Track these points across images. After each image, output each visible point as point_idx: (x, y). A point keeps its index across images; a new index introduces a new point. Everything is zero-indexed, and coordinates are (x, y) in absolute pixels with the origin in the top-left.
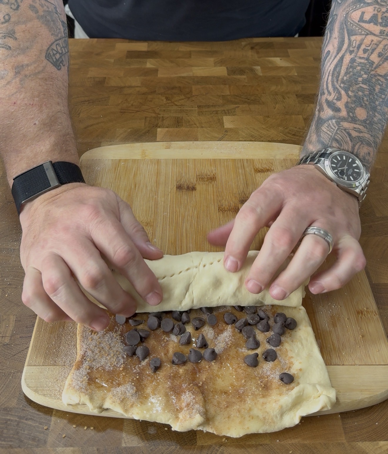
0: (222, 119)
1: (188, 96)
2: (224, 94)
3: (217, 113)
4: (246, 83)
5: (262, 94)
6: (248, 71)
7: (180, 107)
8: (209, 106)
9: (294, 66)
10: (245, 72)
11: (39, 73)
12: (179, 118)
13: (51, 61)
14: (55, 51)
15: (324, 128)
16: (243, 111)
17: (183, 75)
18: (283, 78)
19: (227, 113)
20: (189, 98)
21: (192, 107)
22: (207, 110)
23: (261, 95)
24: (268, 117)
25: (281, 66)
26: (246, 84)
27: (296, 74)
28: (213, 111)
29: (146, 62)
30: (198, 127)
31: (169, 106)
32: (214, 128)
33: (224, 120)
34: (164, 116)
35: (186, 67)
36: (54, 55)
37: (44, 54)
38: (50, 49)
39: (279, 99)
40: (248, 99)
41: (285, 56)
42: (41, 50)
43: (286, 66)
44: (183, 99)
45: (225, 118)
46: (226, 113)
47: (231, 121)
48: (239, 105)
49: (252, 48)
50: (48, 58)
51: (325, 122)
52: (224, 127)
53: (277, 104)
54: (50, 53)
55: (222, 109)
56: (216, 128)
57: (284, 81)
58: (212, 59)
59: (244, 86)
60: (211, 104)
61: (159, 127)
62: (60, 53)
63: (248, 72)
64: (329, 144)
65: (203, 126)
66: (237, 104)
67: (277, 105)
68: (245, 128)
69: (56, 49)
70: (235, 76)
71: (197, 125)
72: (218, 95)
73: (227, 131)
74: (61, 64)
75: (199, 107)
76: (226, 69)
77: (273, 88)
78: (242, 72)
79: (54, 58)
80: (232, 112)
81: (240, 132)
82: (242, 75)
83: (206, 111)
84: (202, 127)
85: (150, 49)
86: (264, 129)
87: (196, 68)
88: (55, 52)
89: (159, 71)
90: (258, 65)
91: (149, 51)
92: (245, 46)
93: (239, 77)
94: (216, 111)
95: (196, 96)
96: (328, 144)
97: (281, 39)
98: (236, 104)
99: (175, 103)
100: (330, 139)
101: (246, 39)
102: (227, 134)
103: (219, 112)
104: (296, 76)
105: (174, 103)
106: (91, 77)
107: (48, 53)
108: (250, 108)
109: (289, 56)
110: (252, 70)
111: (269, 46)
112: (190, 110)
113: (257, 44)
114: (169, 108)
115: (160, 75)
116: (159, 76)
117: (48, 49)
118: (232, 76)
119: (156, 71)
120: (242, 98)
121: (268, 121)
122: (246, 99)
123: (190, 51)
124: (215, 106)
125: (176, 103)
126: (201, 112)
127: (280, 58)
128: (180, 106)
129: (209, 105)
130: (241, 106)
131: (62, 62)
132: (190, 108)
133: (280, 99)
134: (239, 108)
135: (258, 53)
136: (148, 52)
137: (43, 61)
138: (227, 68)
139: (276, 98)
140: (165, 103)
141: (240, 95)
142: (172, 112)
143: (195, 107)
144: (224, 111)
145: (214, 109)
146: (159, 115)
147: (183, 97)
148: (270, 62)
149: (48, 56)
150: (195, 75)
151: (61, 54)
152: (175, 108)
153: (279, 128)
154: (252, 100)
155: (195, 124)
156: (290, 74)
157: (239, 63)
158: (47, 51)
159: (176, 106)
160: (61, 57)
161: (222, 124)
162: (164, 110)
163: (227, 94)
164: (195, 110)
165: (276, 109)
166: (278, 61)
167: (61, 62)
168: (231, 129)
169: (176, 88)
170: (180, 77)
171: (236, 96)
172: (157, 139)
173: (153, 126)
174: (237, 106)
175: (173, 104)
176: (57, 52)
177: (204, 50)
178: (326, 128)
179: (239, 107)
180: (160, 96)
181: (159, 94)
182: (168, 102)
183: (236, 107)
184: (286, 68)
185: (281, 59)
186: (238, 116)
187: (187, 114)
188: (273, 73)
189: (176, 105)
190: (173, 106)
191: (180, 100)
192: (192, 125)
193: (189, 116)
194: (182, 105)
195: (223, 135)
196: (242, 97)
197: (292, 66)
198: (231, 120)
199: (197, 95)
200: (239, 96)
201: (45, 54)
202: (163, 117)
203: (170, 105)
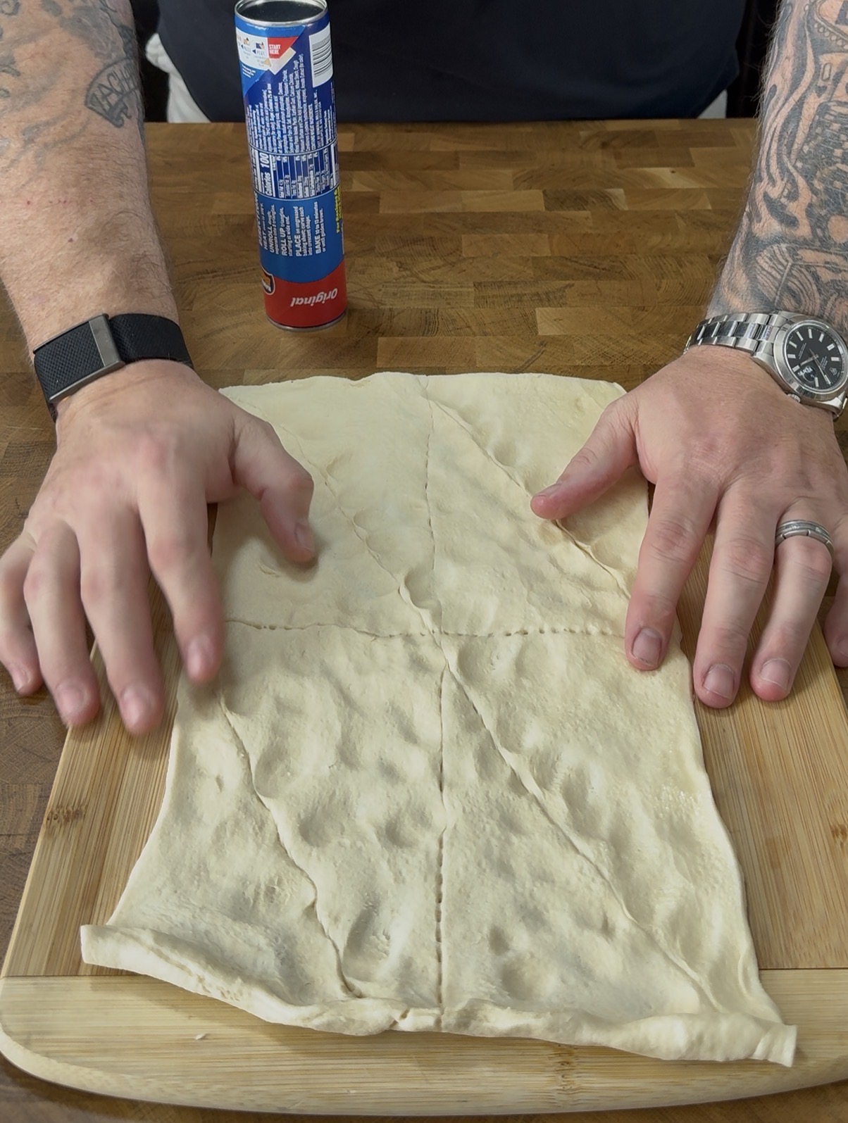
0: (533, 314)
1: (453, 259)
2: (537, 256)
3: (520, 301)
4: (591, 228)
5: (629, 256)
6: (594, 200)
7: (432, 285)
8: (500, 284)
9: (703, 186)
10: (587, 203)
11: (73, 137)
12: (430, 312)
13: (100, 110)
14: (106, 88)
15: (763, 261)
16: (583, 295)
17: (438, 209)
18: (677, 217)
19: (545, 299)
20: (453, 264)
21: (461, 287)
22: (496, 293)
23: (626, 258)
24: (643, 309)
25: (673, 187)
26: (589, 231)
27: (710, 207)
28: (512, 296)
29: (351, 180)
30: (475, 334)
31: (405, 283)
32: (514, 335)
33: (538, 318)
34: (394, 307)
35: (446, 189)
36: (105, 97)
37: (81, 100)
38: (96, 85)
39: (669, 267)
40: (595, 267)
41: (683, 163)
42: (73, 91)
43: (685, 187)
44: (439, 267)
45: (539, 311)
46: (541, 300)
47: (555, 320)
48: (572, 282)
49: (604, 145)
50: (90, 105)
51: (765, 247)
52: (537, 333)
53: (663, 278)
54: (96, 93)
55: (534, 290)
56: (519, 335)
57: (681, 223)
58: (509, 172)
59: (584, 235)
60: (507, 280)
61: (383, 334)
62: (117, 93)
63: (593, 202)
64: (776, 301)
65: (488, 330)
66: (568, 280)
67: (664, 281)
68: (589, 335)
69: (107, 84)
70: (562, 213)
71: (473, 328)
72: (522, 257)
73: (544, 342)
74: (123, 115)
75: (478, 285)
76: (542, 194)
77: (655, 240)
78: (579, 201)
79: (105, 103)
80: (555, 298)
81: (575, 344)
82: (579, 209)
83: (493, 296)
84: (485, 334)
85: (360, 148)
86: (633, 337)
87: (469, 193)
88: (106, 91)
89: (381, 201)
90: (619, 186)
91: (358, 153)
92: (588, 139)
93: (572, 213)
94: (518, 295)
95: (471, 261)
96: (775, 299)
97: (673, 124)
98: (566, 277)
99: (420, 275)
100: (777, 288)
101: (589, 124)
102: (545, 351)
103: (525, 298)
104: (709, 211)
105: (418, 278)
106: (219, 216)
107: (90, 95)
108: (599, 289)
109: (693, 165)
110: (604, 198)
111: (646, 139)
112: (456, 292)
113: (617, 135)
114: (405, 289)
115: (384, 210)
116: (381, 212)
117: (91, 85)
118: (555, 212)
119: (375, 199)
120: (581, 264)
121: (642, 319)
122: (589, 266)
123: (456, 153)
124: (516, 283)
125: (423, 276)
126: (483, 297)
127: (672, 169)
128: (433, 282)
129: (501, 282)
130: (577, 283)
131: (125, 111)
132: (457, 287)
133: (671, 265)
134: (573, 288)
135: (618, 156)
136: (355, 154)
137: (79, 112)
138: (544, 192)
139: (662, 264)
140: (396, 275)
141: (576, 257)
142: (414, 297)
143: (469, 287)
144: (538, 294)
145: (514, 292)
146: (383, 304)
147: (440, 262)
148: (648, 179)
149: (91, 102)
150: (467, 210)
151: (121, 93)
152: (420, 287)
153: (670, 335)
154: (603, 269)
155: (469, 327)
156: (693, 208)
157: (574, 180)
158: (88, 90)
159: (423, 284)
160: (121, 100)
161: (533, 326)
162: (395, 294)
163: (545, 255)
164: (468, 292)
165: (662, 290)
166: (666, 176)
167: (121, 111)
168: (553, 340)
169: (423, 240)
170: (432, 214)
171: (567, 259)
172: (378, 363)
173: (368, 333)
174: (568, 282)
175: (414, 279)
176: (112, 90)
177: (489, 149)
178: (767, 263)
179: (573, 285)
180: (385, 259)
181: (382, 255)
182: (404, 273)
183: (567, 286)
184: (686, 193)
185: (673, 172)
186: (570, 307)
187: (449, 304)
188: (655, 205)
189: (424, 282)
190: (414, 283)
191: (433, 269)
192: (461, 329)
193: (452, 308)
194: (436, 282)
195: (534, 353)
196: (581, 262)
197: (701, 189)
198: (555, 318)
199: (473, 258)
200: (574, 259)
201: (84, 98)
202: (391, 310)
203: (409, 282)
